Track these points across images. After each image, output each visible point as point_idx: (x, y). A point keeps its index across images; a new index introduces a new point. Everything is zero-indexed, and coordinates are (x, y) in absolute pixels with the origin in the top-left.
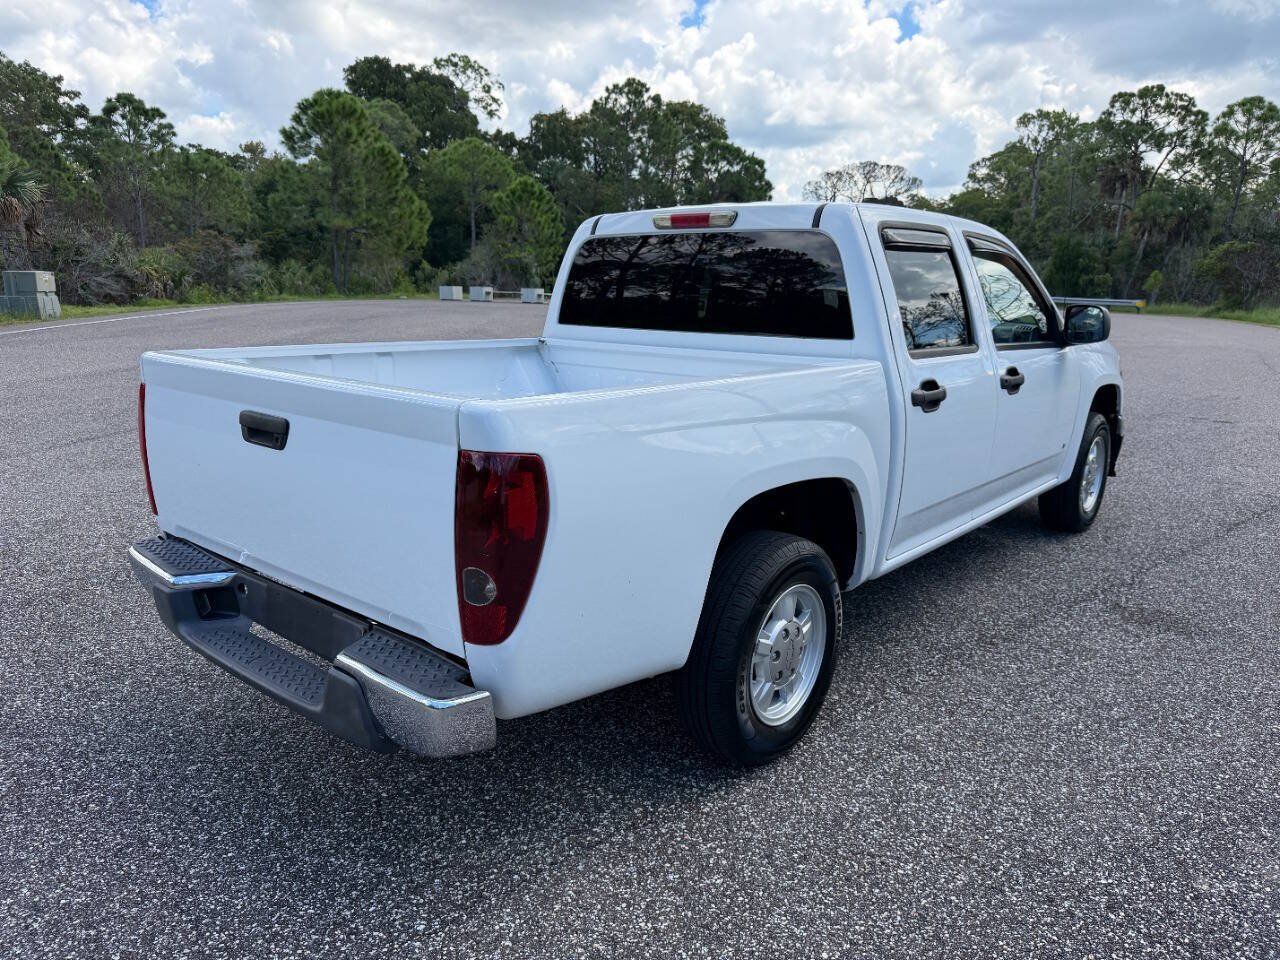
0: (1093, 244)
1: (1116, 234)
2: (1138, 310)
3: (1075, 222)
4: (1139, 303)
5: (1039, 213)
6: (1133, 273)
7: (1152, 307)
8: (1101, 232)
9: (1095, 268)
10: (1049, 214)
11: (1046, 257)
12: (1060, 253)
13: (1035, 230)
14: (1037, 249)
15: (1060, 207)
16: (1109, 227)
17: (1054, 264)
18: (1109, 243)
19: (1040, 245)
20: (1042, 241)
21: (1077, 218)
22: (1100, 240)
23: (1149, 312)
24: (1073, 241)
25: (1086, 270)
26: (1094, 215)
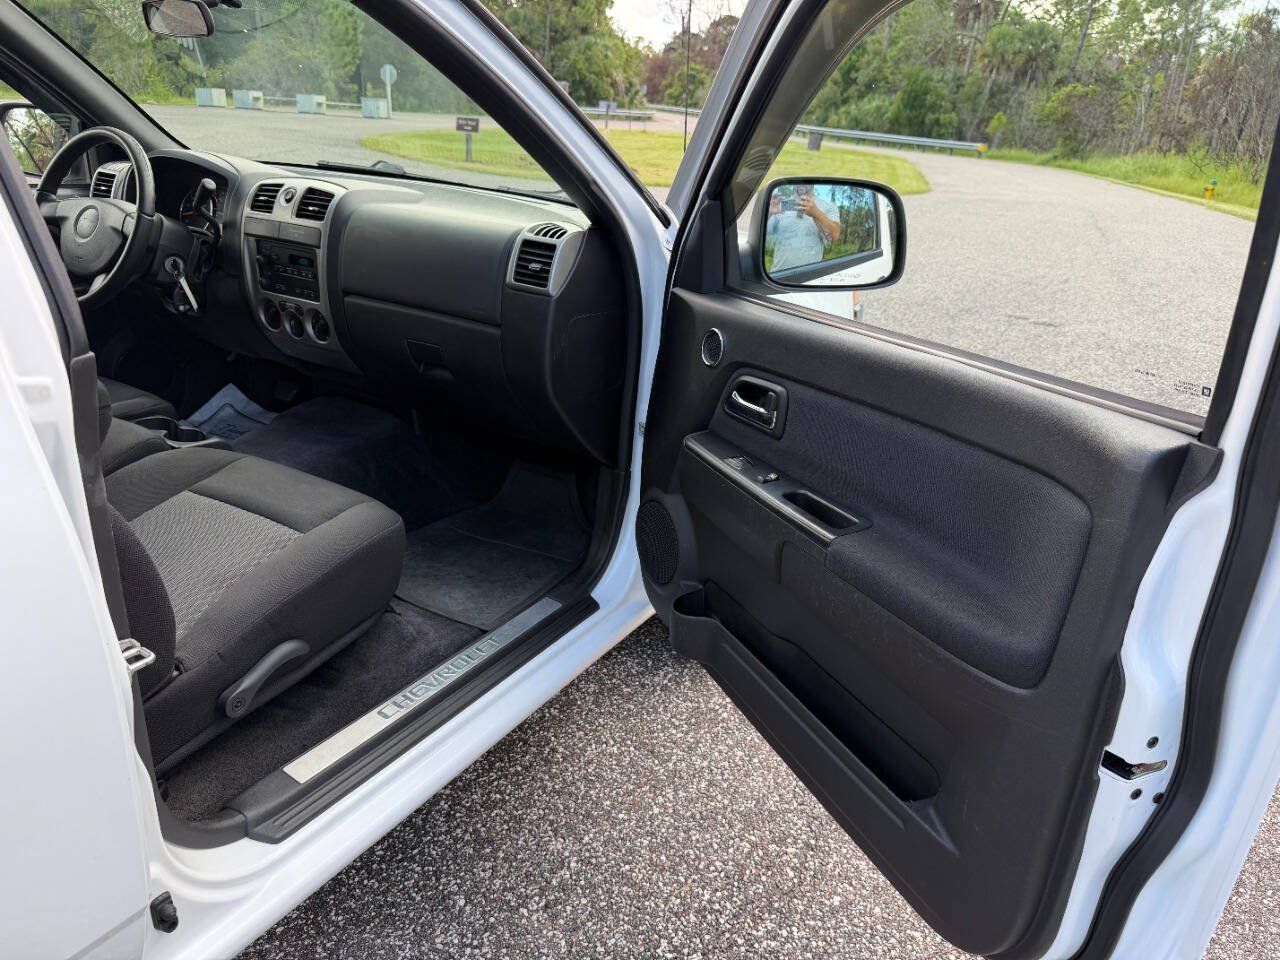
0: (942, 80)
1: (966, 70)
2: (979, 155)
3: (926, 54)
4: (980, 146)
5: (893, 42)
6: (979, 115)
7: (994, 151)
8: (952, 67)
9: (941, 107)
10: (901, 43)
11: (895, 91)
12: (909, 89)
13: (885, 61)
14: (887, 83)
15: (912, 36)
16: (959, 61)
17: (902, 99)
18: (959, 79)
19: (890, 78)
20: (892, 74)
21: (928, 49)
22: (949, 76)
23: (991, 157)
24: (922, 75)
25: (934, 108)
26: (946, 47)
